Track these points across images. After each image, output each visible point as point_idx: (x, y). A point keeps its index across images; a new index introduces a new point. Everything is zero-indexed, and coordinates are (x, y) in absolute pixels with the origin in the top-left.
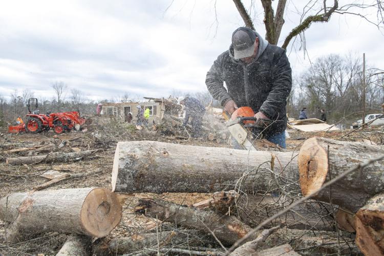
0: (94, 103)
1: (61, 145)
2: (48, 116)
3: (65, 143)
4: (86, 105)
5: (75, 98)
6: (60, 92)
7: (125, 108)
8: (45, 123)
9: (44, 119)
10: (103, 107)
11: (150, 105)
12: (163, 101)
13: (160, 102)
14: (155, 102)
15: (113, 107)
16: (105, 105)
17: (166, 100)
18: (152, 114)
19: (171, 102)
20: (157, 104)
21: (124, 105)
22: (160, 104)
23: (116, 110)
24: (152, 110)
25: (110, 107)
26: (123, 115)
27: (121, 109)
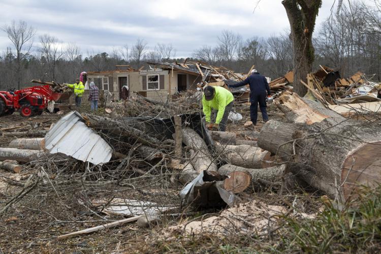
0: (83, 58)
1: (36, 126)
2: (12, 94)
3: (39, 124)
4: (69, 63)
5: (47, 52)
6: (20, 42)
7: (120, 78)
8: (9, 103)
9: (7, 97)
10: (88, 77)
11: (155, 75)
12: (173, 69)
13: (170, 70)
14: (161, 70)
15: (103, 77)
16: (91, 74)
17: (180, 65)
18: (158, 88)
19: (187, 69)
20: (165, 73)
21: (119, 74)
22: (169, 73)
23: (106, 82)
24: (158, 81)
25: (98, 77)
26: (117, 89)
27: (114, 80)
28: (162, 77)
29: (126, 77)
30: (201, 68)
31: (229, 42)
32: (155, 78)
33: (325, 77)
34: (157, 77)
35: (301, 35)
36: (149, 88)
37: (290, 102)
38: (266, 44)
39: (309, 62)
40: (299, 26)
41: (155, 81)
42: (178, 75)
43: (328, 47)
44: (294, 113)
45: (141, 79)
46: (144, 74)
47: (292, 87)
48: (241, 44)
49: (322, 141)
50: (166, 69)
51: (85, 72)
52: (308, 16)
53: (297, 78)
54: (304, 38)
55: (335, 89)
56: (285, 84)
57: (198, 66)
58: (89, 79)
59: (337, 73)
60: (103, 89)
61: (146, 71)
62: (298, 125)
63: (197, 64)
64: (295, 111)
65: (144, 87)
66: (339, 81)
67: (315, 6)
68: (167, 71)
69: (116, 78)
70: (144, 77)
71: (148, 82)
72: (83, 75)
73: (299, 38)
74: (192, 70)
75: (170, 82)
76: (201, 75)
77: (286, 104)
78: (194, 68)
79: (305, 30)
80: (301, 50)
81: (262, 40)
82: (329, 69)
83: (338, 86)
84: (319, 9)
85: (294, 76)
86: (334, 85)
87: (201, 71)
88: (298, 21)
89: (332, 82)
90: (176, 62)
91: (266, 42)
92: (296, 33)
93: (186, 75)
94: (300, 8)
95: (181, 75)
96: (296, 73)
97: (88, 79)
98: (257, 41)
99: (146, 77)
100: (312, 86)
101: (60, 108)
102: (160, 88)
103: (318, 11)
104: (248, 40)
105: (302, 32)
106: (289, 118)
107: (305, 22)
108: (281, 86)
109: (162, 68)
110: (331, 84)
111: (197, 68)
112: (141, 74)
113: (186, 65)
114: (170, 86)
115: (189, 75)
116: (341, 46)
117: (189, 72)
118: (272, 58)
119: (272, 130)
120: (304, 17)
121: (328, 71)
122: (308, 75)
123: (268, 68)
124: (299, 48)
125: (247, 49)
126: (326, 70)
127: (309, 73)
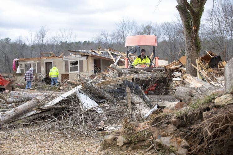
7: (46, 63)
10: (20, 63)
11: (76, 60)
12: (90, 55)
13: (88, 56)
14: (81, 56)
15: (32, 63)
16: (22, 61)
17: (95, 52)
18: (78, 71)
19: (101, 55)
20: (84, 59)
21: (45, 60)
22: (87, 58)
23: (35, 67)
24: (78, 65)
25: (28, 63)
26: (44, 72)
27: (41, 65)
28: (82, 62)
29: (52, 62)
30: (112, 54)
31: (125, 27)
32: (76, 63)
33: (210, 61)
34: (77, 62)
35: (191, 31)
36: (71, 71)
37: (187, 79)
38: (159, 28)
39: (197, 51)
40: (189, 24)
41: (76, 65)
42: (94, 60)
43: (214, 32)
44: (190, 84)
45: (64, 63)
46: (67, 60)
47: (186, 69)
48: (136, 28)
49: (200, 93)
50: (84, 56)
51: (16, 59)
52: (195, 18)
53: (189, 62)
54: (193, 33)
55: (218, 70)
56: (179, 66)
57: (109, 53)
58: (21, 64)
59: (219, 57)
60: (37, 73)
61: (68, 57)
62: (191, 88)
63: (108, 51)
64: (190, 83)
65: (67, 70)
66: (221, 63)
67: (200, 12)
68: (86, 57)
69: (43, 64)
70: (67, 63)
71: (70, 66)
72: (16, 61)
73: (189, 33)
74: (105, 56)
75: (88, 66)
76: (112, 60)
77: (186, 79)
78: (106, 54)
79: (193, 28)
80: (191, 42)
81: (156, 25)
82: (213, 53)
83: (221, 67)
84: (203, 13)
85: (187, 60)
86: (218, 66)
87: (112, 56)
88: (188, 20)
89: (216, 64)
90: (92, 50)
91: (159, 26)
92: (187, 29)
93: (100, 60)
94: (189, 12)
95: (96, 60)
96: (188, 58)
97: (19, 65)
98: (151, 26)
99: (68, 62)
100: (200, 68)
101: (6, 88)
102: (80, 71)
103: (202, 14)
104: (143, 25)
105: (191, 28)
106: (187, 86)
107: (193, 21)
108: (177, 68)
109: (81, 55)
110: (215, 65)
111: (109, 54)
112: (64, 60)
113: (100, 51)
114: (88, 69)
115: (103, 59)
116: (225, 31)
117: (102, 57)
118: (165, 40)
119: (181, 91)
120: (192, 18)
121: (212, 56)
122: (197, 60)
123: (162, 50)
124: (190, 40)
125: (142, 33)
126: (211, 54)
127: (197, 58)
